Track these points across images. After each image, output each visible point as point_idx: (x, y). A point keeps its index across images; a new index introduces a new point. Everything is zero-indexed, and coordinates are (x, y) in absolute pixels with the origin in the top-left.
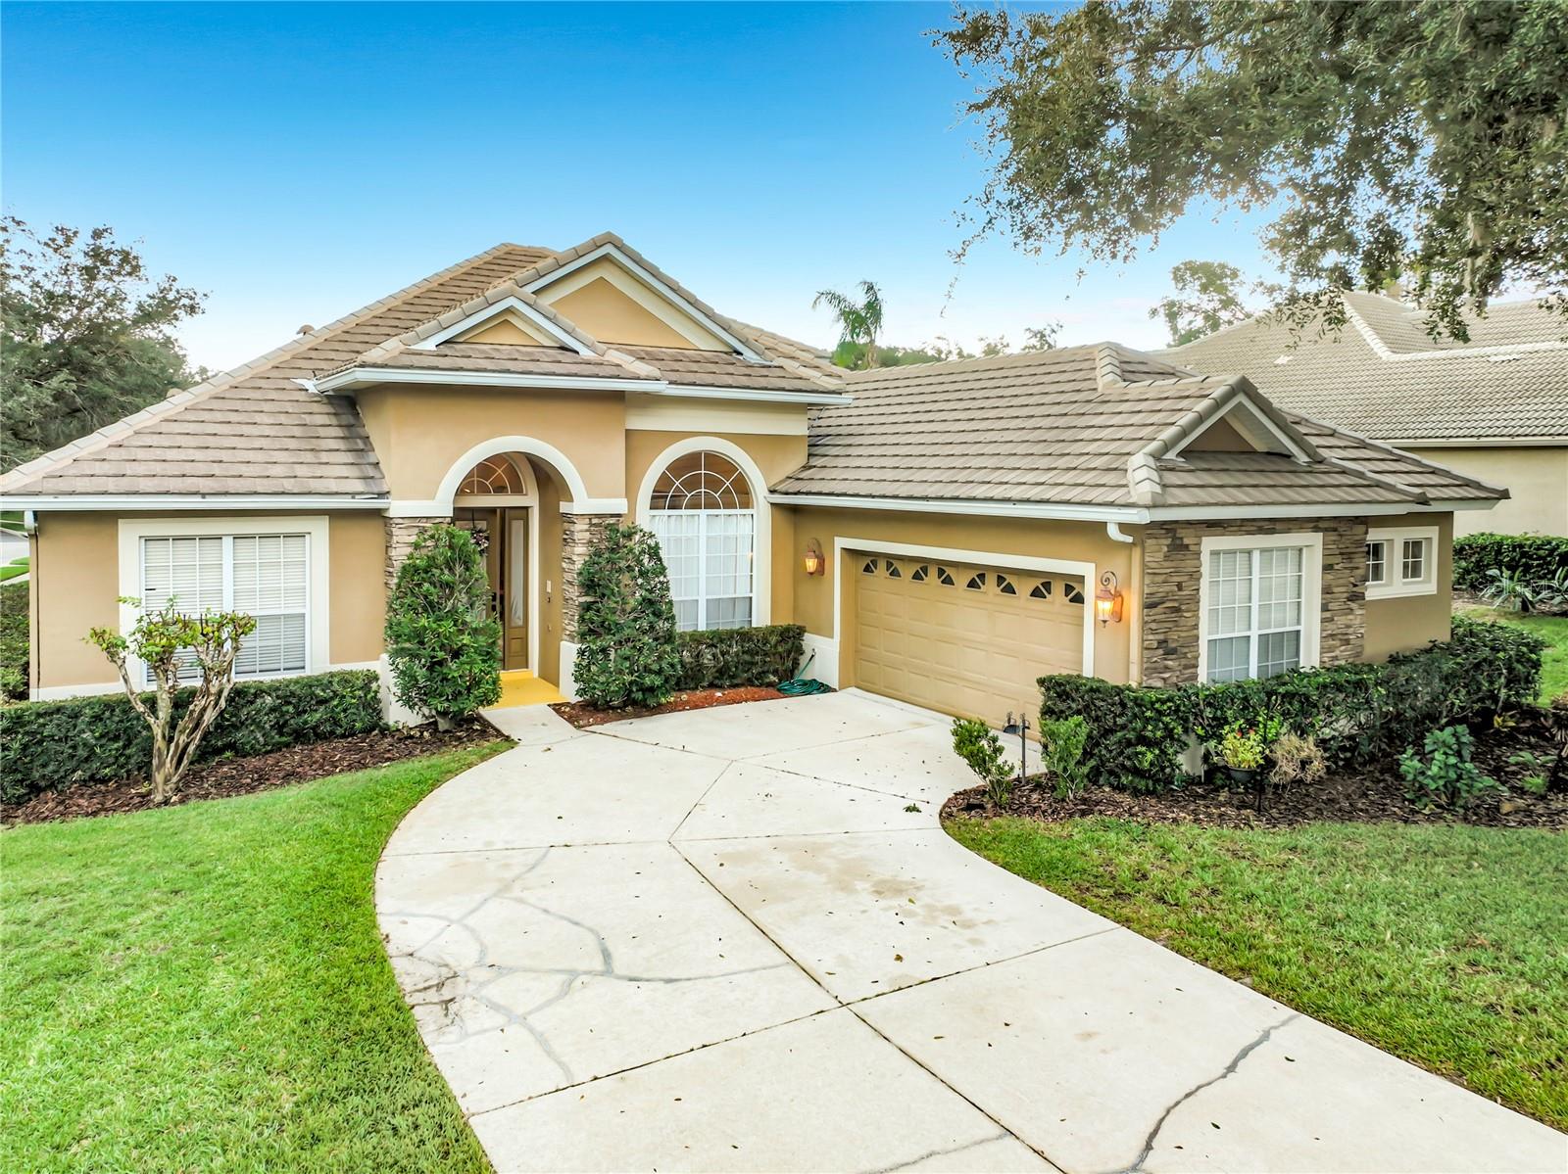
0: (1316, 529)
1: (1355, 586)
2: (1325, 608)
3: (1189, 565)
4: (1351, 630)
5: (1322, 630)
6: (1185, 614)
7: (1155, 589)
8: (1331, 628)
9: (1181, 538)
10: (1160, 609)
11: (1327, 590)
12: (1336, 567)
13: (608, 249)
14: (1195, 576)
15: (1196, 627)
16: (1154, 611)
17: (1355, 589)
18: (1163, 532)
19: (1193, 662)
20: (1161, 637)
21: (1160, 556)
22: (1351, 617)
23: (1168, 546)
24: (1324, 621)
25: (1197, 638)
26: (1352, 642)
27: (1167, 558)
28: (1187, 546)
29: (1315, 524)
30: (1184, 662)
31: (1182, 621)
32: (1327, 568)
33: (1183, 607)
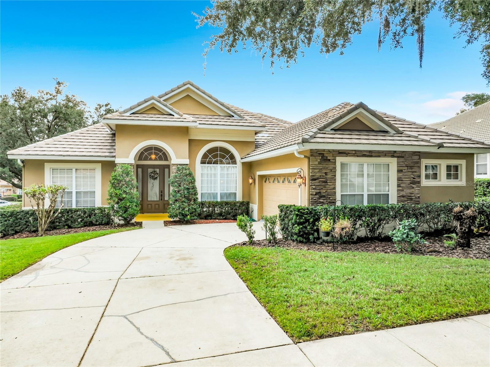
0: (393, 156)
1: (414, 178)
2: (399, 186)
3: (331, 166)
4: (413, 195)
5: (398, 194)
6: (329, 184)
7: (314, 174)
8: (402, 193)
9: (327, 157)
10: (317, 181)
11: (399, 179)
12: (404, 171)
13: (188, 86)
14: (334, 170)
15: (334, 188)
16: (313, 182)
17: (414, 180)
18: (318, 154)
19: (333, 201)
20: (318, 191)
21: (317, 163)
22: (413, 190)
23: (320, 159)
24: (398, 190)
25: (335, 193)
26: (413, 199)
27: (319, 163)
28: (329, 160)
29: (392, 154)
30: (329, 201)
31: (328, 186)
32: (399, 171)
33: (328, 181)
